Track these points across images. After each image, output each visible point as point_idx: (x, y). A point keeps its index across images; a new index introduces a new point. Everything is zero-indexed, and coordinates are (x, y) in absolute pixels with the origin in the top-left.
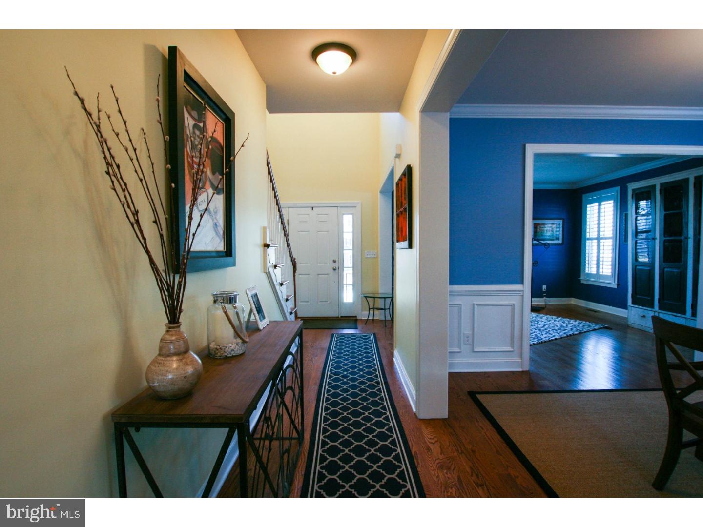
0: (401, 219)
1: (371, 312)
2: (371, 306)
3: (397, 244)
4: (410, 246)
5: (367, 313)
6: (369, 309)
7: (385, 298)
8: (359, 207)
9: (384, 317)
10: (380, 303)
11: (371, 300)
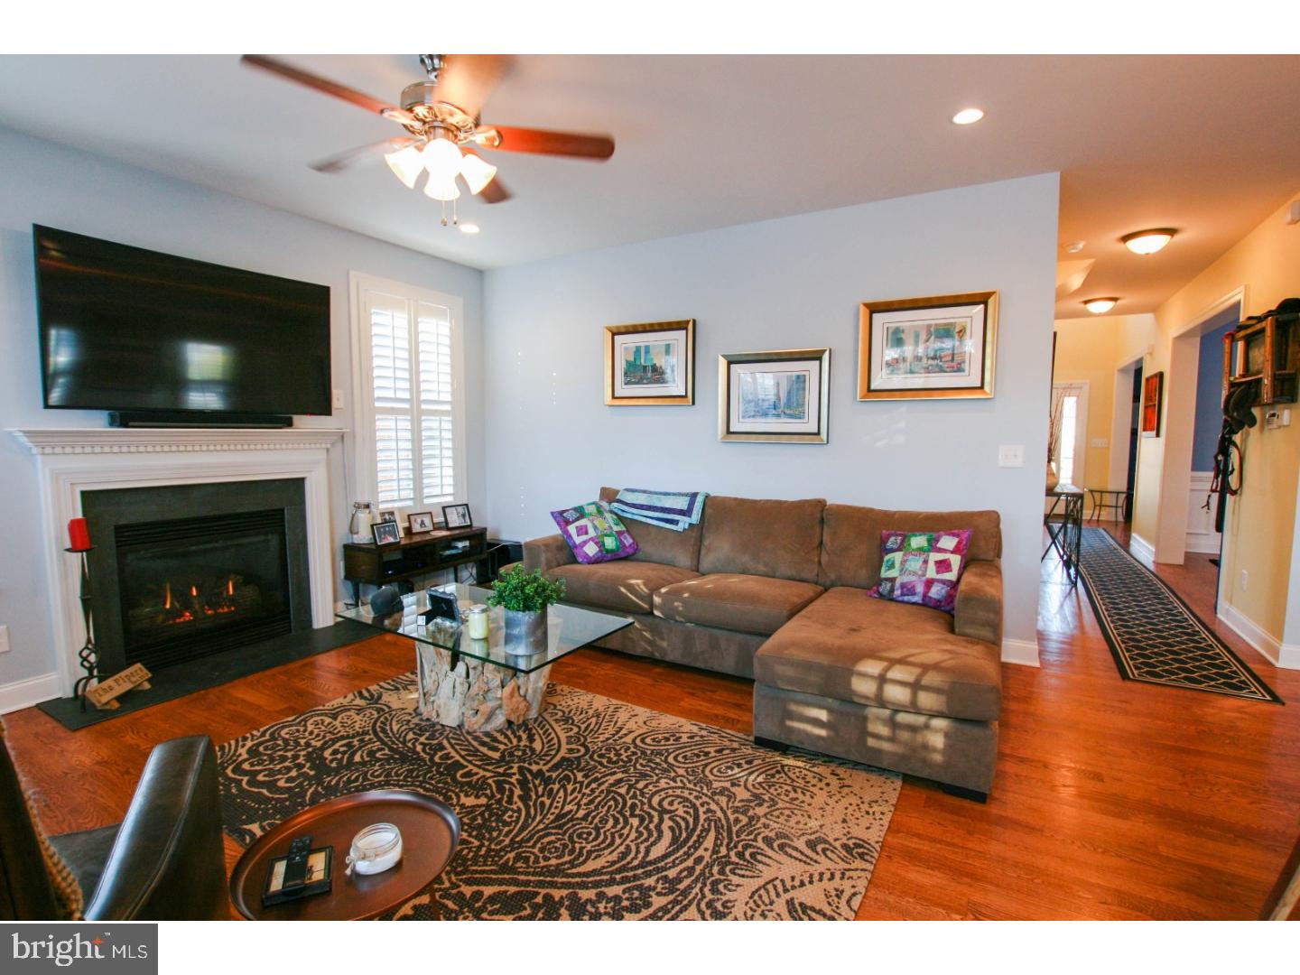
0: (1150, 411)
1: (1097, 512)
2: (1098, 503)
3: (1144, 433)
4: (1158, 435)
5: (1091, 512)
6: (1095, 506)
7: (1118, 493)
8: (1086, 388)
9: (1114, 515)
10: (1109, 500)
11: (1097, 496)
